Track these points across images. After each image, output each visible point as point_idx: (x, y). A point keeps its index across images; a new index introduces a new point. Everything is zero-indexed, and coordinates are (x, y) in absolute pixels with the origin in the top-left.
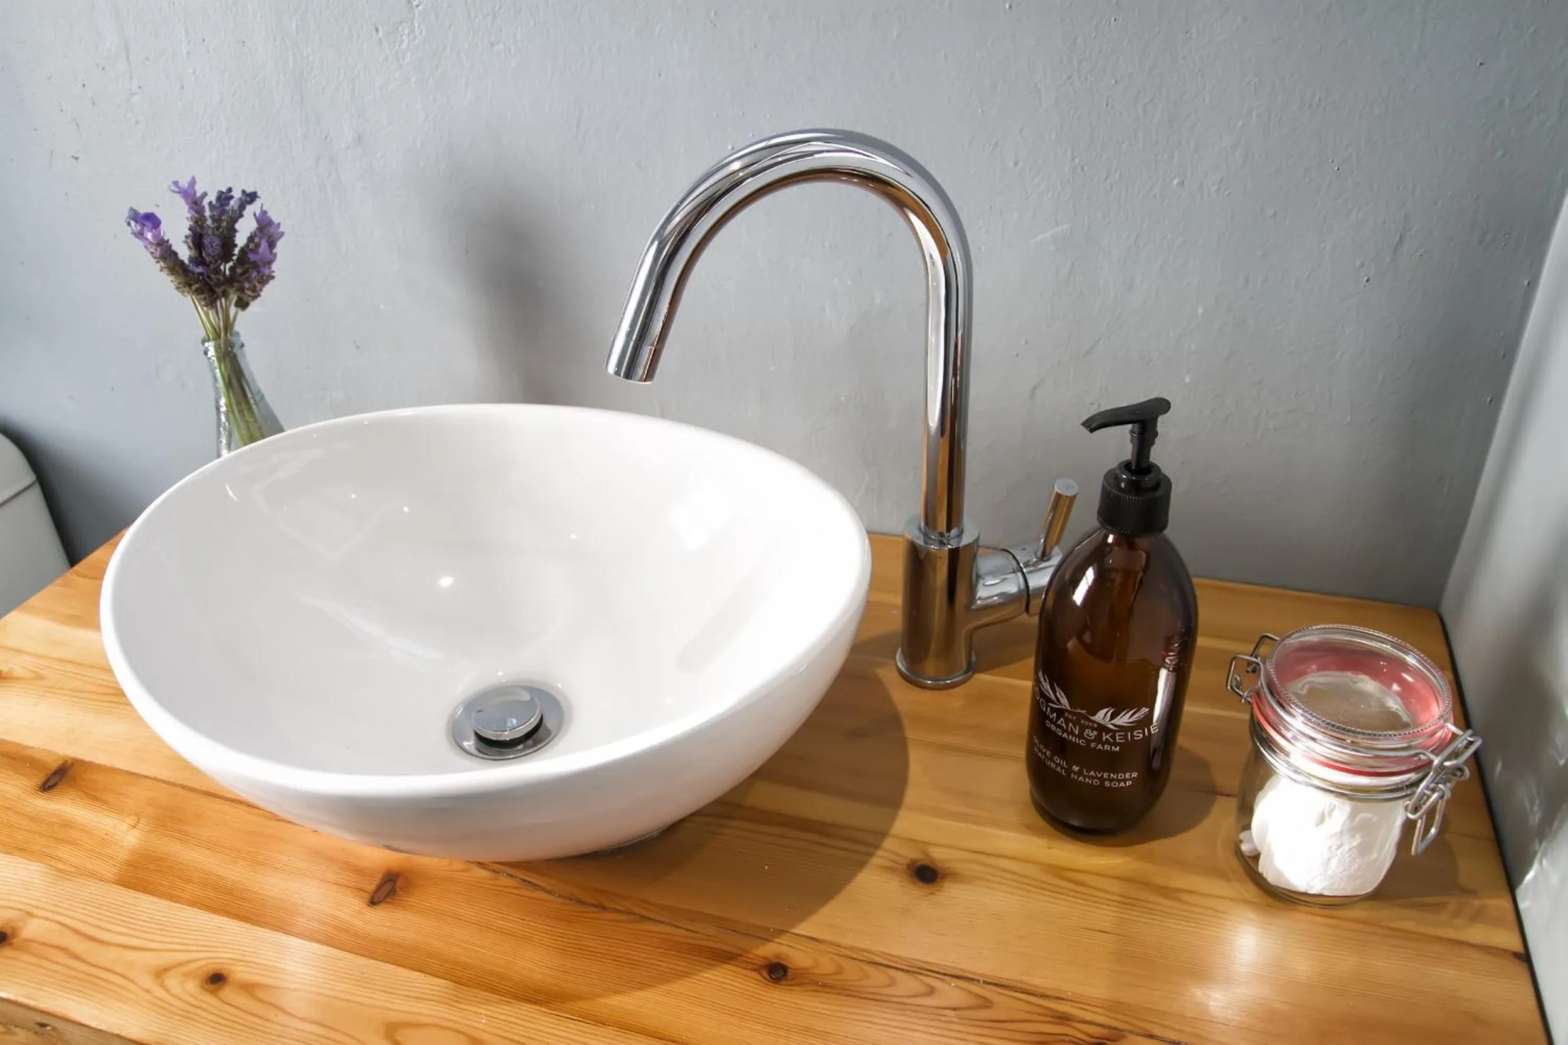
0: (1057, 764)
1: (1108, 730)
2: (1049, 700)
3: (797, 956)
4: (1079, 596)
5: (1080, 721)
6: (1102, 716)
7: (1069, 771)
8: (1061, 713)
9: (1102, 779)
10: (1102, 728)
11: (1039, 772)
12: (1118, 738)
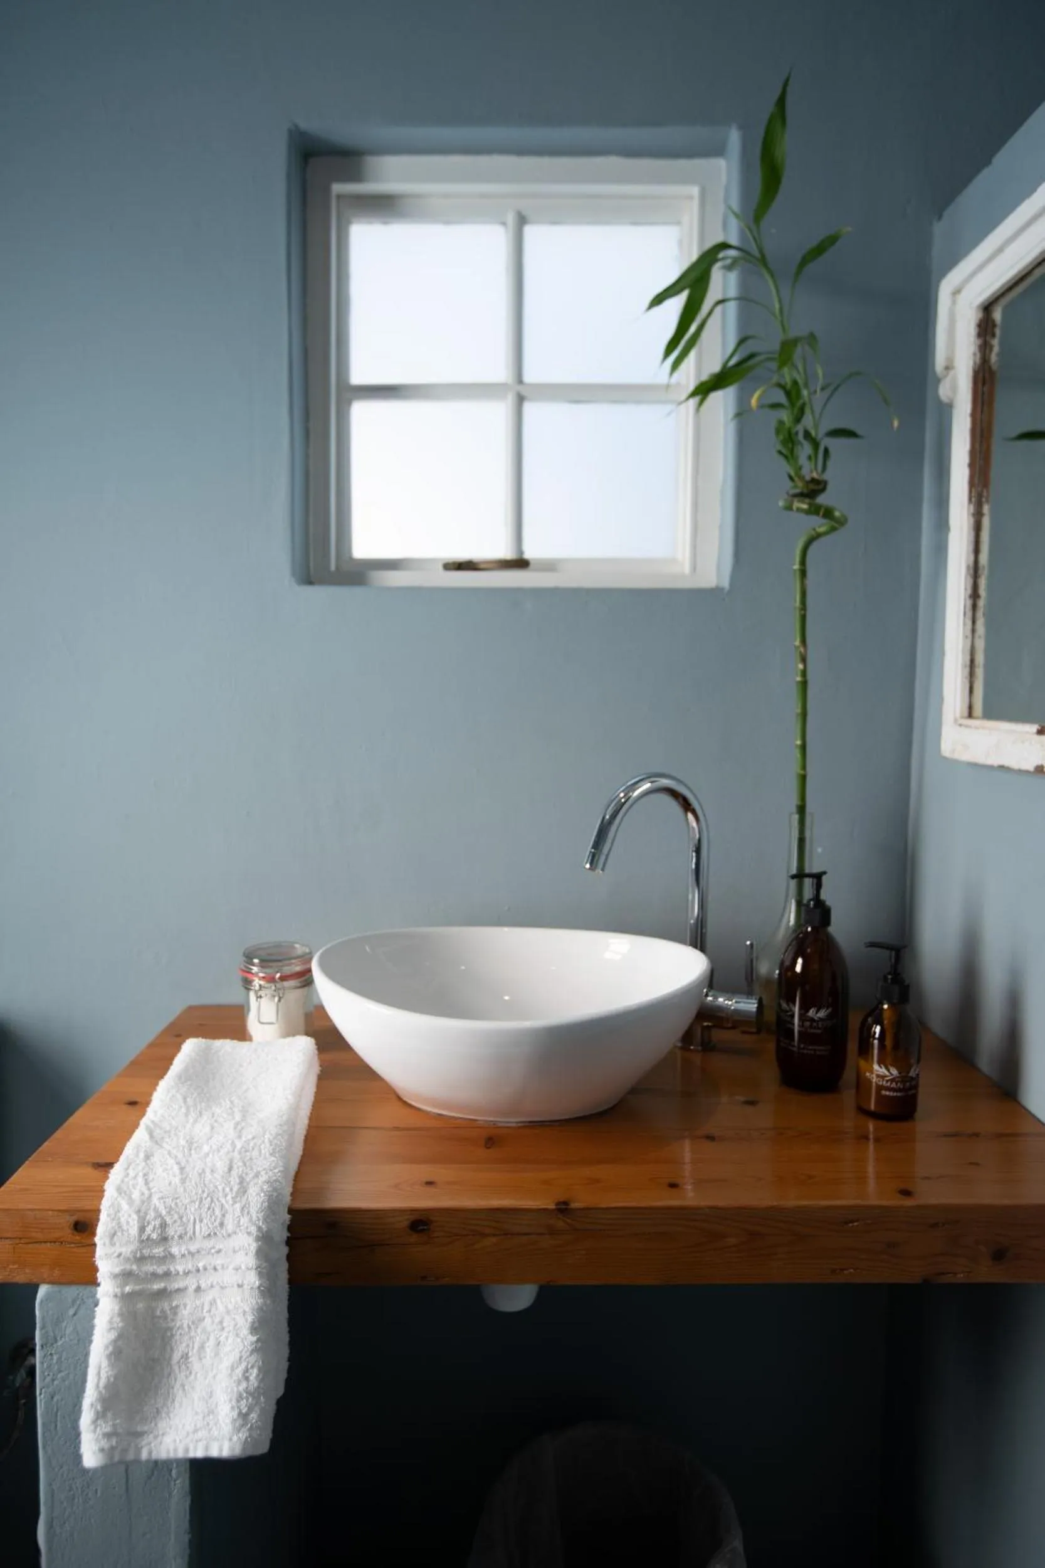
12: (820, 1025)
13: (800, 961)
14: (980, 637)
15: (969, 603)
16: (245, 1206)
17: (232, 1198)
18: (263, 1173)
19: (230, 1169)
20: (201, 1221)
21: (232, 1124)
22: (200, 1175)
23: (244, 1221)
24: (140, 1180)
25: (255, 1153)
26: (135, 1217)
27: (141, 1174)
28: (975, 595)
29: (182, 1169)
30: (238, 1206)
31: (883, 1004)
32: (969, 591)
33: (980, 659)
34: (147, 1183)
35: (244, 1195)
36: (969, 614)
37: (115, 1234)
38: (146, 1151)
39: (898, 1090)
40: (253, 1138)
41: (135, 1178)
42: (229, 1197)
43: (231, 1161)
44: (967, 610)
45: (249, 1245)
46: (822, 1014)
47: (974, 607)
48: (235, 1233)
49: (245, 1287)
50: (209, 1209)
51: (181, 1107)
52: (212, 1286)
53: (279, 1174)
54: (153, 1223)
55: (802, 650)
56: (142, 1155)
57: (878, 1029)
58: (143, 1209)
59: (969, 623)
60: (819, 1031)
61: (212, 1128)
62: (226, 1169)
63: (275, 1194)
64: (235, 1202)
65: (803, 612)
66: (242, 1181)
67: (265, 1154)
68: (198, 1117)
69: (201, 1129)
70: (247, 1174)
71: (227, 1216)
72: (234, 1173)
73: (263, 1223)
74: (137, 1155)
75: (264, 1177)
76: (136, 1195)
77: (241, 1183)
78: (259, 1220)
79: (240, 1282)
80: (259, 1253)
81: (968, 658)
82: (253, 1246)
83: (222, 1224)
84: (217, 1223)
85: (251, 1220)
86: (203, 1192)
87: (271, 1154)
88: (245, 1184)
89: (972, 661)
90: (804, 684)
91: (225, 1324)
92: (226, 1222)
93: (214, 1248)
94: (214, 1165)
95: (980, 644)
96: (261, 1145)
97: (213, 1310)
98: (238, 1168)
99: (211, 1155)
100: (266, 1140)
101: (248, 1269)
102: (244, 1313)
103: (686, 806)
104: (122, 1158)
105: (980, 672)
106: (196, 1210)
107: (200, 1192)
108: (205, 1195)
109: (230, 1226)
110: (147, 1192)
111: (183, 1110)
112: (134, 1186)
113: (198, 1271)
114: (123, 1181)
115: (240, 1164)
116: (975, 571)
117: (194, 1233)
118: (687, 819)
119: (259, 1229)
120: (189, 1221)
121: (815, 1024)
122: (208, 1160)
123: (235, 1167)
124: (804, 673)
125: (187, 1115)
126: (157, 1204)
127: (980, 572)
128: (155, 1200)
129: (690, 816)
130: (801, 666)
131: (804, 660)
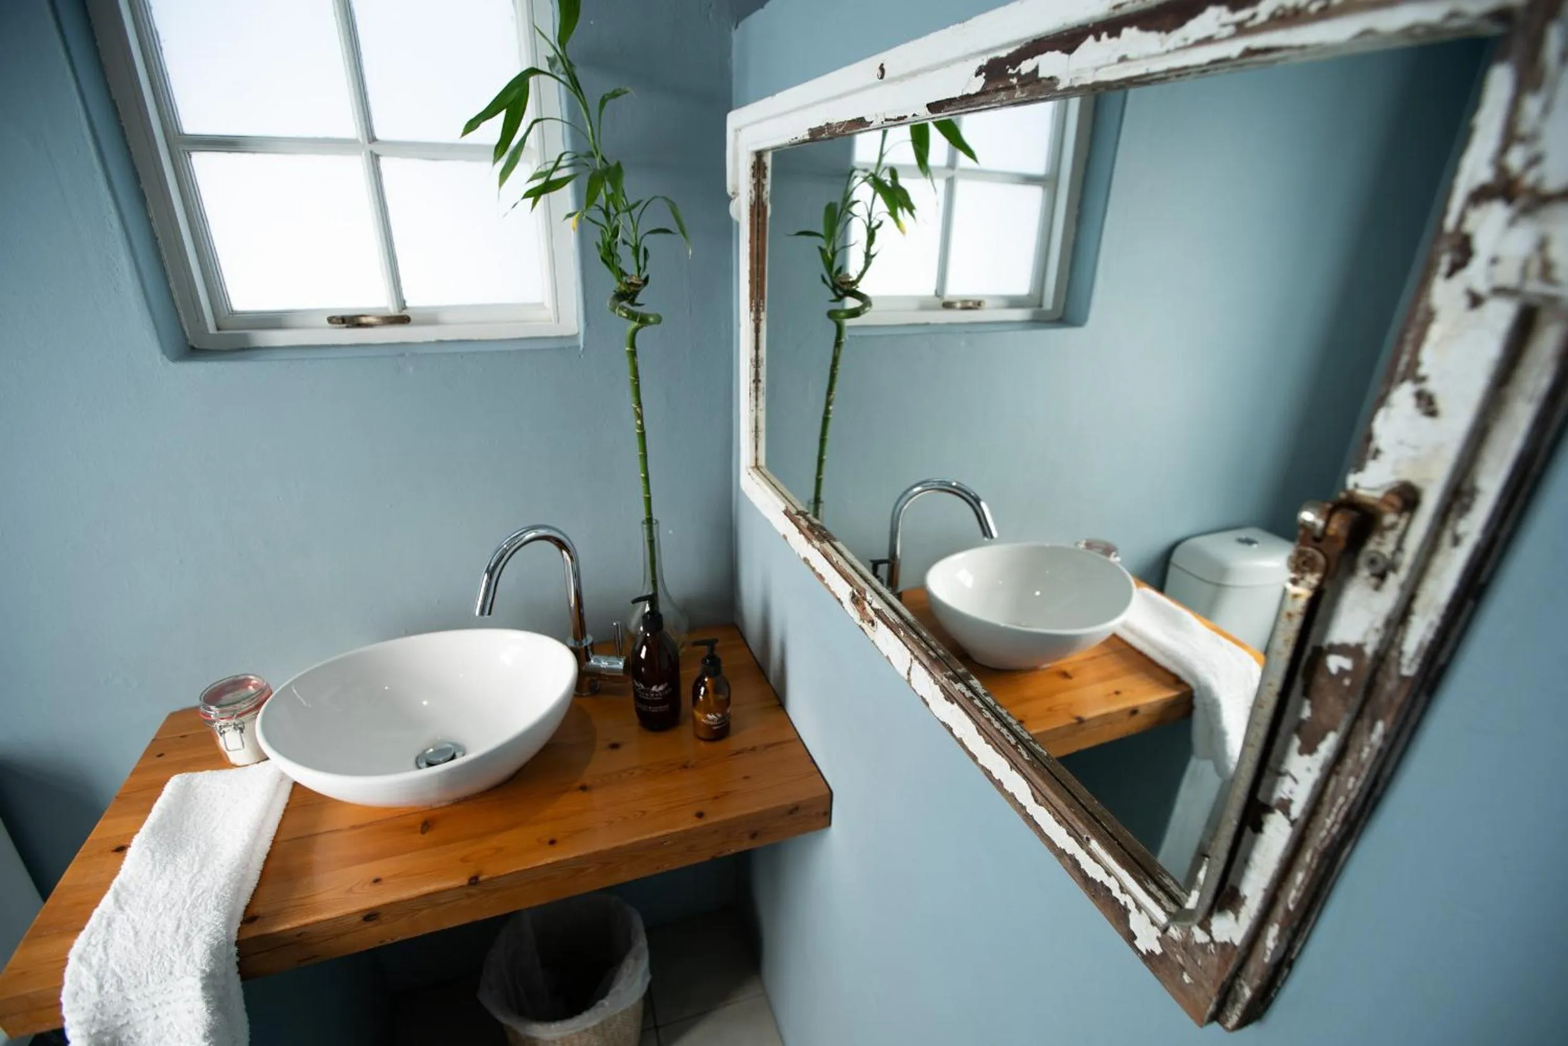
0: (644, 708)
1: (657, 693)
2: (638, 688)
3: (587, 781)
4: (643, 655)
5: (649, 692)
6: (654, 689)
7: (648, 709)
8: (642, 690)
9: (658, 709)
10: (655, 692)
11: (639, 712)
12: (661, 695)
13: (644, 649)
14: (761, 410)
15: (753, 386)
16: (190, 957)
17: (179, 952)
18: (206, 928)
19: (178, 927)
20: (153, 973)
21: (188, 877)
22: (152, 937)
23: (190, 968)
24: (100, 947)
25: (201, 910)
26: (94, 980)
27: (101, 942)
28: (757, 381)
29: (136, 933)
30: (184, 958)
31: (704, 678)
32: (753, 378)
33: (762, 425)
34: (105, 948)
35: (189, 948)
36: (753, 394)
37: (77, 994)
38: (109, 918)
39: (718, 725)
40: (203, 893)
41: (95, 946)
42: (176, 953)
43: (180, 920)
44: (752, 392)
45: (196, 984)
46: (661, 688)
47: (757, 388)
48: (183, 977)
49: (195, 1011)
50: (159, 963)
51: (148, 864)
52: (168, 1014)
53: (221, 925)
54: (110, 982)
55: (638, 410)
56: (104, 923)
57: (703, 689)
58: (101, 974)
59: (753, 400)
60: (660, 698)
61: (171, 883)
62: (174, 929)
63: (216, 942)
64: (181, 955)
65: (636, 383)
66: (187, 937)
67: (210, 908)
68: (161, 874)
69: (161, 887)
70: (192, 931)
71: (175, 966)
72: (182, 931)
73: (206, 967)
74: (100, 923)
75: (207, 931)
76: (95, 961)
77: (186, 939)
78: (202, 965)
79: (191, 1010)
80: (204, 988)
81: (754, 425)
82: (199, 985)
83: (171, 973)
84: (167, 972)
85: (195, 966)
86: (153, 951)
87: (215, 909)
88: (190, 939)
89: (756, 427)
90: (642, 435)
91: (182, 1037)
92: (174, 971)
93: (166, 989)
94: (165, 926)
95: (762, 416)
96: (207, 900)
97: (172, 1030)
98: (185, 926)
99: (163, 916)
100: (214, 894)
101: (196, 1000)
102: (196, 1029)
103: (561, 545)
104: (88, 927)
105: (762, 435)
106: (147, 966)
107: (151, 952)
108: (155, 954)
109: (177, 972)
110: (104, 958)
111: (150, 867)
112: (94, 954)
113: (154, 1006)
114: (85, 950)
115: (187, 922)
116: (757, 362)
117: (148, 982)
118: (562, 555)
119: (204, 971)
120: (142, 974)
121: (657, 695)
122: (160, 921)
123: (182, 926)
124: (642, 427)
125: (151, 872)
126: (114, 966)
127: (760, 363)
128: (112, 963)
129: (564, 552)
130: (639, 422)
131: (640, 417)
